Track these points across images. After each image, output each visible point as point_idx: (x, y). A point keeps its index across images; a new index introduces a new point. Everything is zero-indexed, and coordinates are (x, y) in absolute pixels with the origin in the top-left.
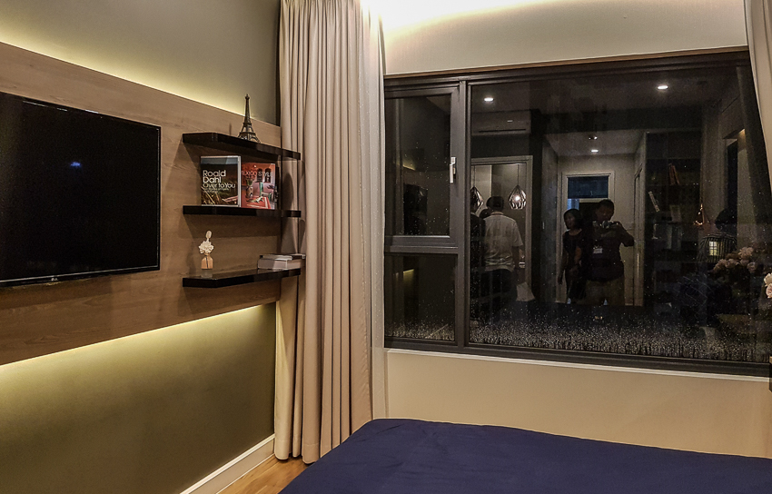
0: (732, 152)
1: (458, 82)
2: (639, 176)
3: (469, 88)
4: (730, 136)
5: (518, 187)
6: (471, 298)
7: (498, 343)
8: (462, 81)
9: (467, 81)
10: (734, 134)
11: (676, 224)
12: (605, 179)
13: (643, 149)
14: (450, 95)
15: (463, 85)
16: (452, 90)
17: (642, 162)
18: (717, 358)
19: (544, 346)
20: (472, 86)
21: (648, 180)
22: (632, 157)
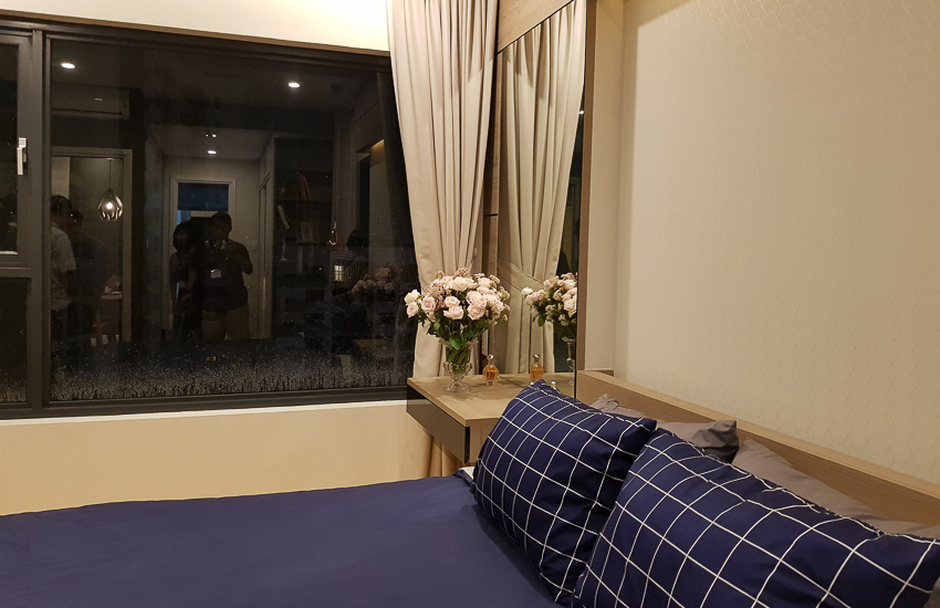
0: (364, 168)
1: (30, 30)
2: (265, 187)
3: (48, 42)
4: (362, 151)
5: (110, 190)
6: (53, 339)
7: (95, 398)
8: (36, 30)
9: (45, 33)
10: (367, 148)
11: (308, 244)
12: (225, 187)
13: (270, 156)
14: (16, 47)
15: (37, 37)
16: (20, 40)
17: (269, 170)
18: (357, 386)
19: (160, 395)
20: (52, 40)
21: (277, 193)
22: (256, 164)
